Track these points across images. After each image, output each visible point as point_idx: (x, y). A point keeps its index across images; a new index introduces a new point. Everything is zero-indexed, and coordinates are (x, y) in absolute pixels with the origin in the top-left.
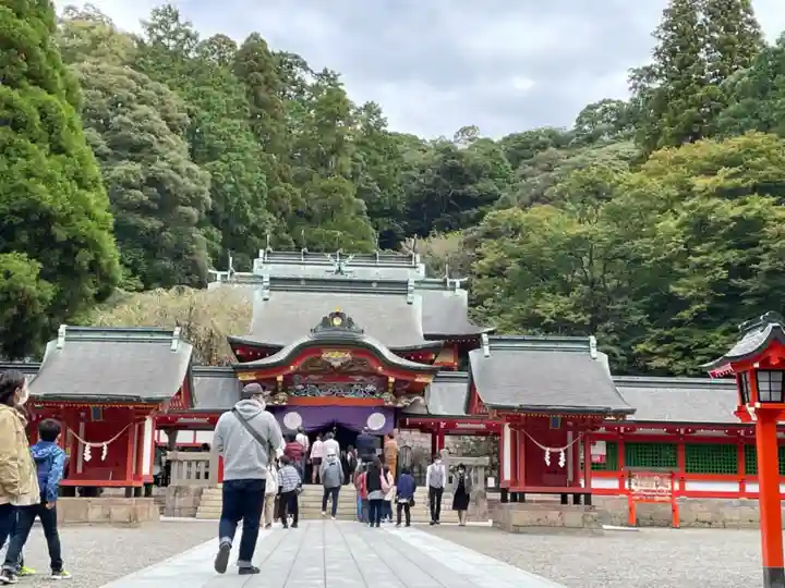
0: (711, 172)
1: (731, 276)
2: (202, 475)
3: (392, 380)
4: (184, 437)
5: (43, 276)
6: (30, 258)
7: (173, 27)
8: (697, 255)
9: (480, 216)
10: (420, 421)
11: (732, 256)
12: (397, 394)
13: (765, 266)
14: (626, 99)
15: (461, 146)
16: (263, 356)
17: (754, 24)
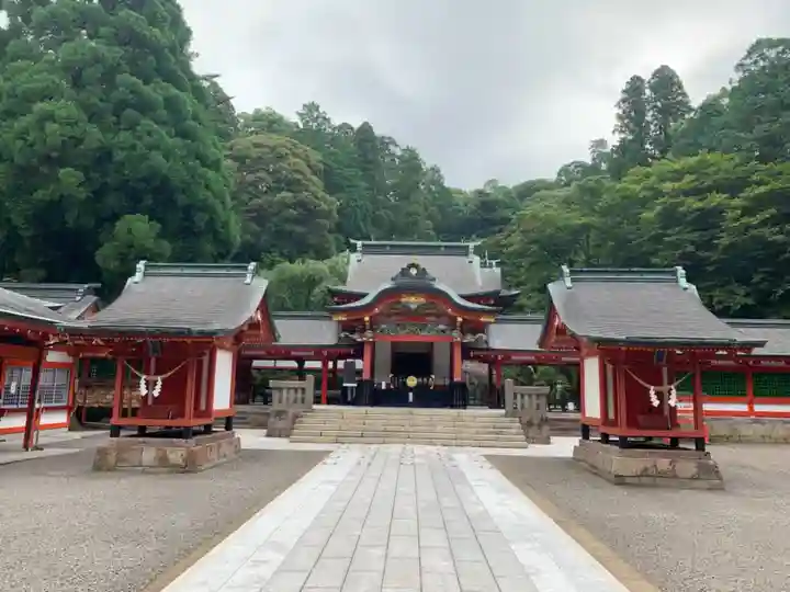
1: (697, 250)
2: (299, 401)
3: (460, 319)
5: (161, 235)
6: (150, 220)
7: (315, 114)
8: (669, 236)
10: (482, 354)
11: (695, 236)
12: (463, 333)
15: (488, 191)
16: (349, 302)
17: (684, 95)
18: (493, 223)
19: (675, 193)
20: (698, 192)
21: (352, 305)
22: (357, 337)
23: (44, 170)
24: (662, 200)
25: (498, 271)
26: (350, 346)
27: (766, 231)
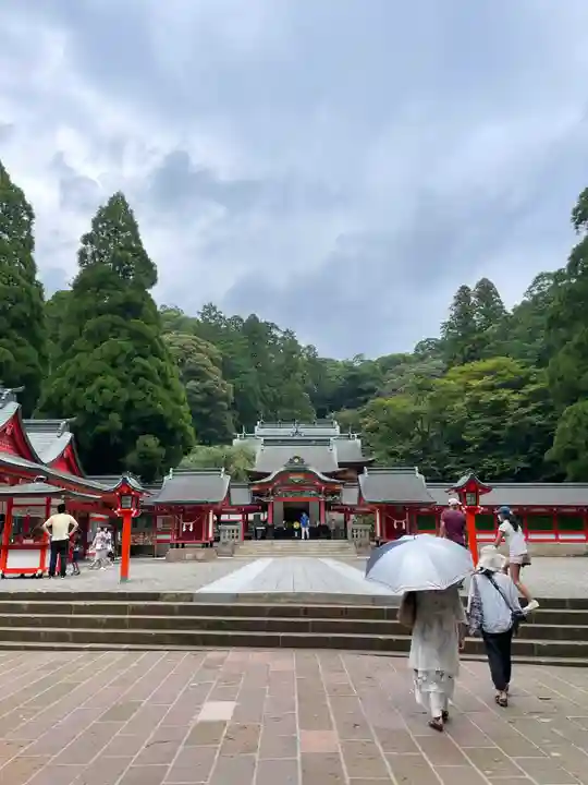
0: (480, 378)
1: (493, 429)
2: (235, 537)
3: (323, 488)
4: (224, 517)
6: (155, 437)
7: (213, 314)
8: (474, 419)
9: (366, 401)
10: (338, 508)
12: (326, 495)
13: (510, 423)
14: (440, 338)
15: (357, 364)
16: (262, 478)
17: (500, 302)
18: (361, 392)
19: (478, 389)
20: (492, 388)
21: (263, 481)
22: (264, 500)
23: (103, 415)
24: (471, 393)
25: (359, 441)
26: (258, 505)
27: (533, 418)
